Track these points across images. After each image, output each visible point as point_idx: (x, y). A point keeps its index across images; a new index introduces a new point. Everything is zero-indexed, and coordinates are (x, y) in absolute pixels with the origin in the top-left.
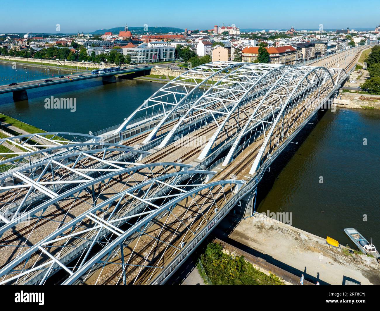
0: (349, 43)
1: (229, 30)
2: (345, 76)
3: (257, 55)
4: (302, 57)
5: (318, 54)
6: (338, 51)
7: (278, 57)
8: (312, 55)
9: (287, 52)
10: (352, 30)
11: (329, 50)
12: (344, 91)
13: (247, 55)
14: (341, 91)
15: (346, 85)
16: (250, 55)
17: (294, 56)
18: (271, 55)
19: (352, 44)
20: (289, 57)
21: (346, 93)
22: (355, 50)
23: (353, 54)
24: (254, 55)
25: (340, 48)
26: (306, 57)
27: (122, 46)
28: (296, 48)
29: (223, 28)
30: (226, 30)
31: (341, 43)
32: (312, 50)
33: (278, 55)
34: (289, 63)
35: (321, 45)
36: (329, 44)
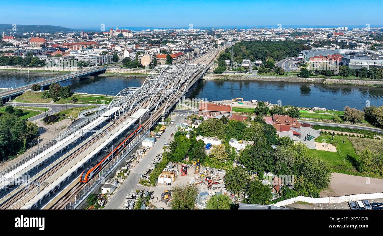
0: (214, 45)
1: (123, 33)
2: (208, 67)
3: (166, 59)
4: (187, 58)
5: (195, 55)
6: (207, 52)
7: (176, 59)
8: (193, 56)
9: (180, 56)
10: (220, 29)
11: (202, 52)
12: (207, 74)
13: (160, 59)
14: (206, 74)
15: (208, 71)
16: (162, 59)
17: (183, 58)
18: (173, 59)
19: (216, 46)
20: (181, 58)
21: (208, 75)
22: (217, 50)
23: (214, 54)
24: (164, 59)
25: (209, 49)
26: (189, 57)
27: (51, 52)
28: (184, 53)
29: (118, 31)
30: (121, 32)
31: (208, 46)
32: (192, 53)
33: (176, 58)
34: (181, 62)
35: (197, 49)
36: (202, 48)
